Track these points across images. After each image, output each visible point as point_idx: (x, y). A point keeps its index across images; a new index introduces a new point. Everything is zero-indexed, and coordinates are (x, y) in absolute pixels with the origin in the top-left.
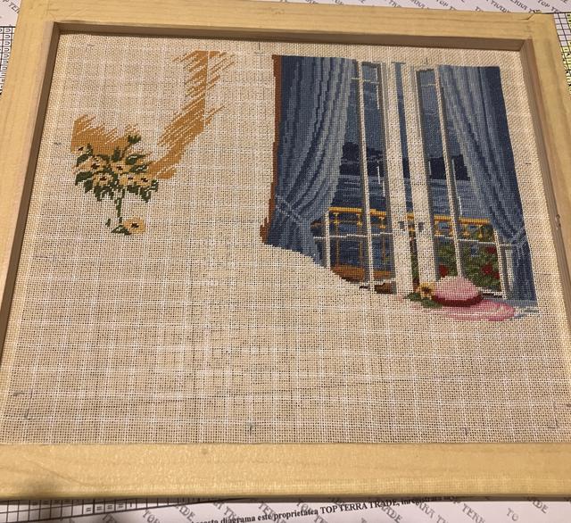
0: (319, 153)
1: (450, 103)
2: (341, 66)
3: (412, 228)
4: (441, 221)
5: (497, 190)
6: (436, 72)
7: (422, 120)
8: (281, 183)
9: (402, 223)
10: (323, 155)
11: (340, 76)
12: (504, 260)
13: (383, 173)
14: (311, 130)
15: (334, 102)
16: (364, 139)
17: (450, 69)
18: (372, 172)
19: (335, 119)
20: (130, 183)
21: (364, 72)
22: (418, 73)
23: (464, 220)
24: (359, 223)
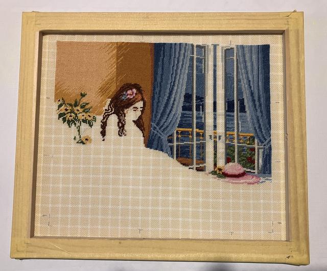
0: (172, 99)
1: (241, 69)
2: (185, 48)
3: (215, 138)
4: (230, 135)
5: (260, 117)
6: (235, 50)
7: (225, 79)
8: (154, 116)
9: (211, 136)
10: (174, 100)
11: (184, 54)
12: (258, 154)
13: (203, 110)
14: (169, 86)
15: (181, 70)
16: (195, 91)
17: (242, 47)
18: (197, 109)
19: (181, 80)
20: (83, 118)
21: (196, 51)
22: (226, 50)
23: (241, 134)
24: (190, 137)
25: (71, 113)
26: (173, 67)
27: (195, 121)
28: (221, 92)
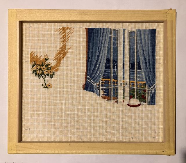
0: (99, 62)
1: (139, 43)
2: (106, 31)
3: (124, 85)
4: (132, 82)
5: (149, 72)
6: (136, 32)
7: (130, 50)
8: (88, 72)
9: (121, 83)
11: (106, 35)
12: (148, 94)
13: (117, 68)
14: (97, 54)
15: (104, 44)
16: (112, 57)
17: (140, 30)
18: (114, 68)
19: (104, 51)
20: (47, 73)
21: (113, 33)
22: (130, 33)
23: (138, 82)
24: (109, 84)
25: (40, 70)
26: (99, 42)
27: (112, 74)
28: (127, 57)
